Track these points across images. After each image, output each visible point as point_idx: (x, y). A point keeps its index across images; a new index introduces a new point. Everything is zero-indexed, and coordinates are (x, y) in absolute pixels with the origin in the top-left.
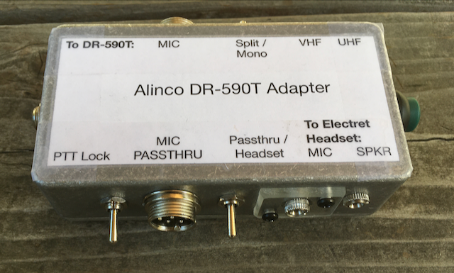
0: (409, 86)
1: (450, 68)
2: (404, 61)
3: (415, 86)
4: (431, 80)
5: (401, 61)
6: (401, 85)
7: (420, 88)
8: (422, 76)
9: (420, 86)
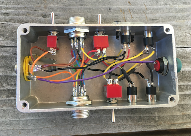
0: (151, 20)
1: (171, 11)
2: (151, 6)
3: (153, 20)
4: (161, 17)
5: (149, 6)
6: (147, 19)
7: (155, 21)
8: (158, 15)
9: (155, 20)
